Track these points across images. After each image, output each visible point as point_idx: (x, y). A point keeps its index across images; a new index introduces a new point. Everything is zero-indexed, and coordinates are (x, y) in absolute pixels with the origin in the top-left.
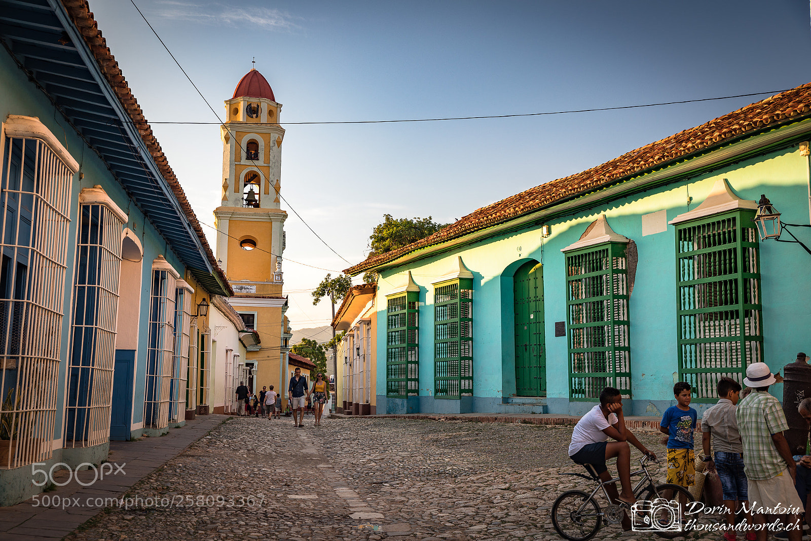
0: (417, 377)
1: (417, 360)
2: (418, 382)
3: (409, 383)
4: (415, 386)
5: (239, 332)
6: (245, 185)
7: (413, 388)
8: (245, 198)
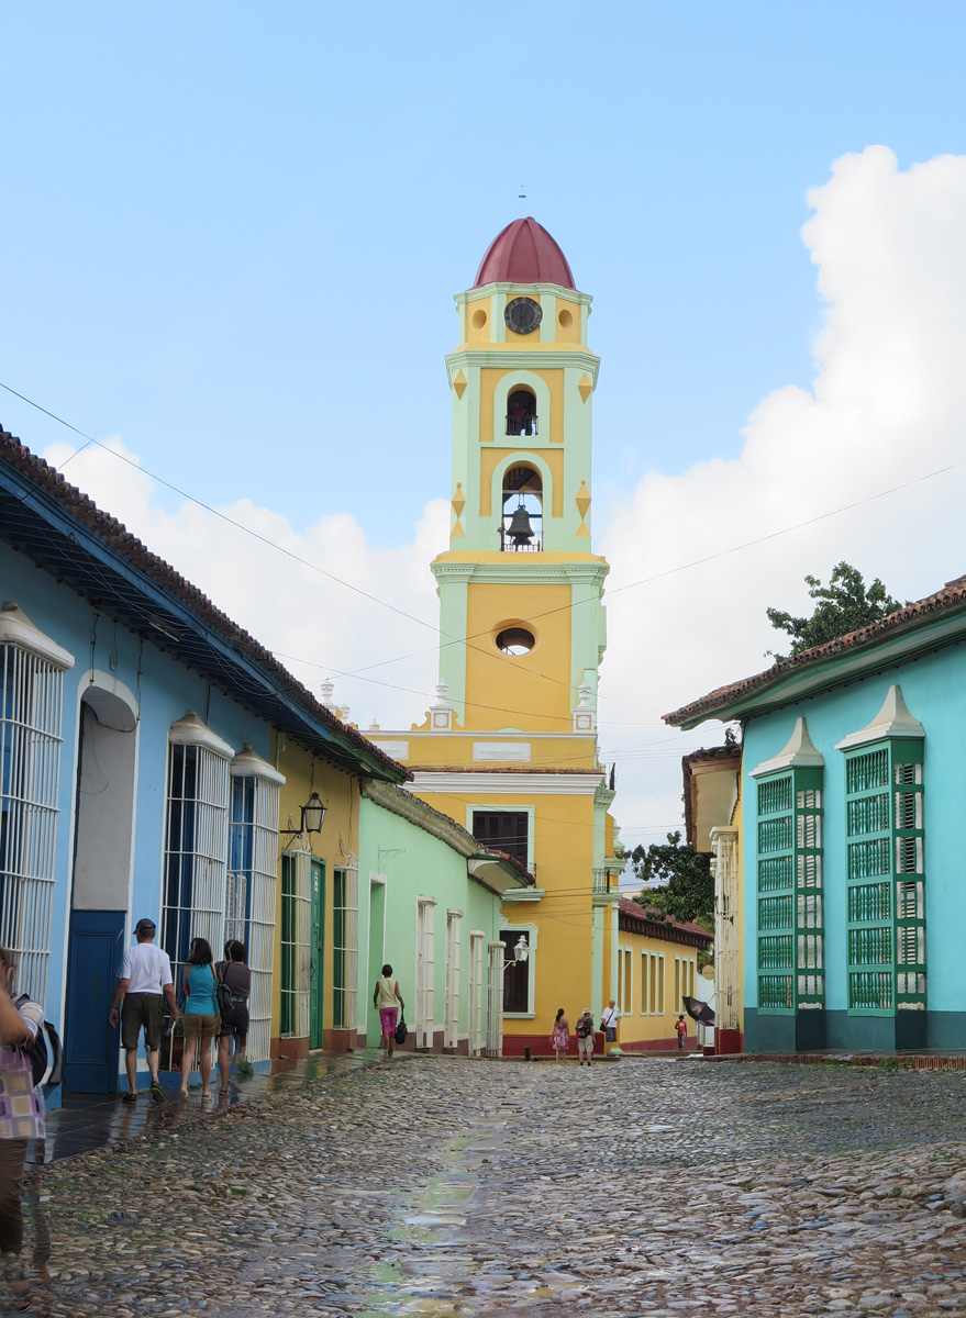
0: (819, 967)
1: (819, 926)
2: (823, 978)
3: (801, 979)
4: (816, 986)
5: (468, 858)
6: (506, 497)
7: (811, 991)
8: (507, 527)
